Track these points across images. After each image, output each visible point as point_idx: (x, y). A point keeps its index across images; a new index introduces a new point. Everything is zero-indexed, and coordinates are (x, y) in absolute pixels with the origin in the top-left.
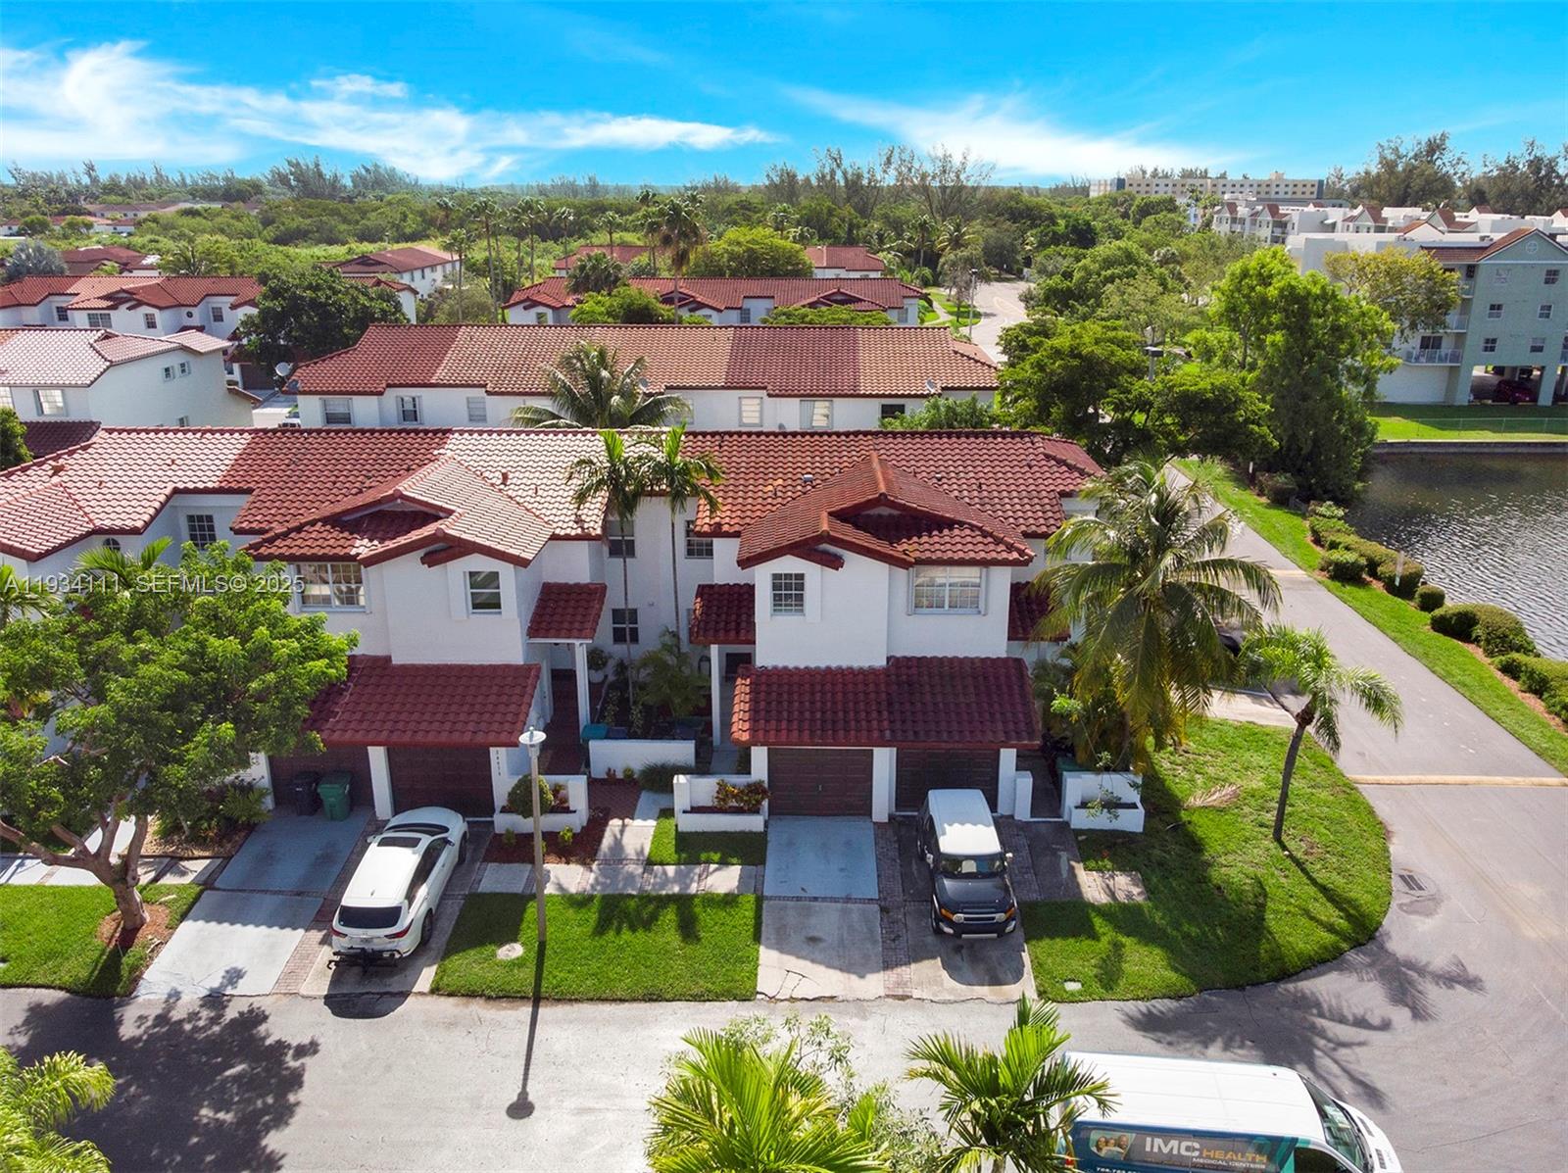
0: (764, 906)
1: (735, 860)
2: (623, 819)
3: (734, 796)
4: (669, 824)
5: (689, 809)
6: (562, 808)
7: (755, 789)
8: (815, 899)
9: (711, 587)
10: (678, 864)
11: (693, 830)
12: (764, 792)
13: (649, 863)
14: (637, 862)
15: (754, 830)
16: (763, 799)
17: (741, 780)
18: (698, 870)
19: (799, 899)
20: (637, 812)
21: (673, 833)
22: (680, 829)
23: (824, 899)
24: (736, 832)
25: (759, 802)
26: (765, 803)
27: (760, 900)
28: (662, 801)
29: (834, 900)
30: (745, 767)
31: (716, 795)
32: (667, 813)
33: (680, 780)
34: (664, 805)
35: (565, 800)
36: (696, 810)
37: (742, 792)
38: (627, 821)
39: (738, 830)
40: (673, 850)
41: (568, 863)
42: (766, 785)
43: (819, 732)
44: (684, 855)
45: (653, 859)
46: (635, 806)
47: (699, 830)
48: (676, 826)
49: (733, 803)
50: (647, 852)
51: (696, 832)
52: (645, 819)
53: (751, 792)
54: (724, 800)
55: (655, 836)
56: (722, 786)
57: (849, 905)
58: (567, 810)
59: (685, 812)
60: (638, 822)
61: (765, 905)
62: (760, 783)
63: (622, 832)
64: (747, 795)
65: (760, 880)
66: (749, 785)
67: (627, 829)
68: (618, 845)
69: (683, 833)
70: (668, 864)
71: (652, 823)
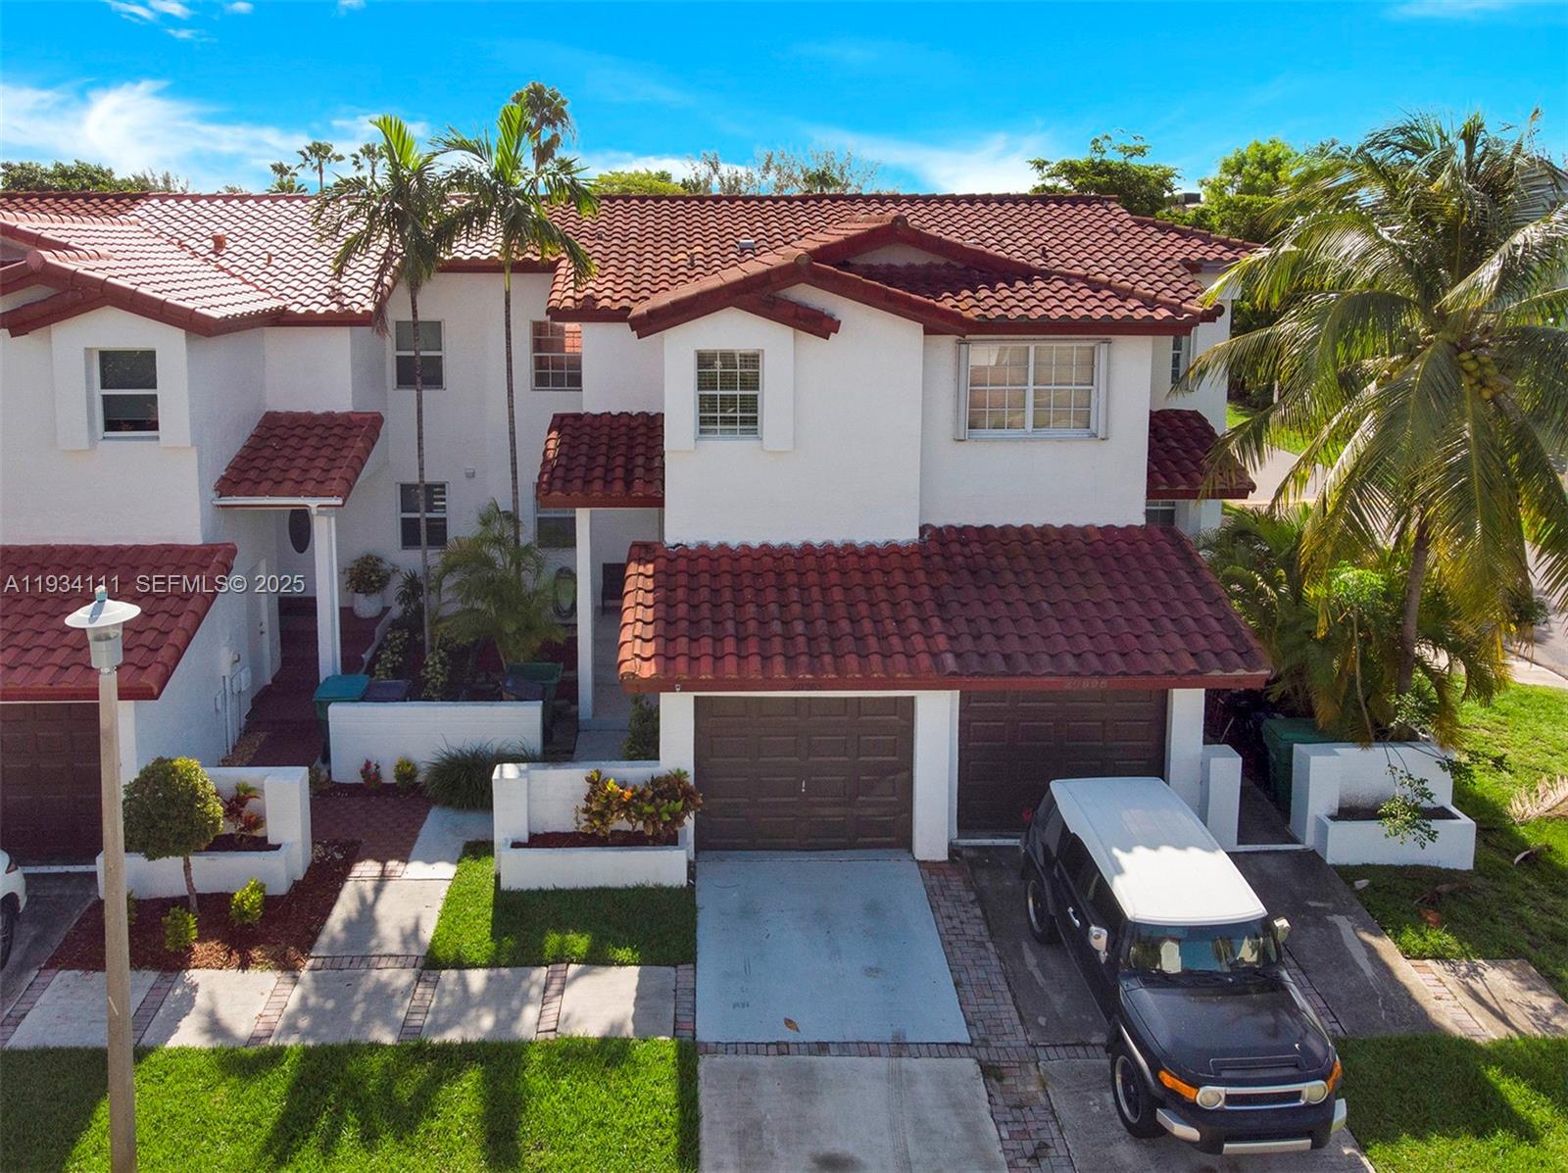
0: (701, 1069)
1: (623, 954)
2: (384, 863)
3: (625, 806)
4: (482, 871)
5: (525, 838)
6: (250, 838)
7: (668, 788)
8: (822, 1048)
9: (578, 417)
10: (493, 964)
11: (534, 886)
12: (688, 794)
13: (431, 963)
14: (401, 960)
15: (667, 883)
16: (686, 810)
17: (638, 772)
18: (540, 974)
19: (782, 1048)
20: (416, 848)
21: (490, 892)
22: (504, 885)
23: (844, 1048)
24: (627, 890)
25: (677, 819)
26: (689, 822)
27: (688, 1055)
28: (470, 826)
29: (865, 1049)
30: (646, 744)
31: (583, 805)
32: (480, 849)
33: (507, 773)
34: (475, 834)
35: (258, 821)
36: (539, 840)
37: (640, 796)
38: (392, 864)
39: (631, 884)
40: (486, 931)
41: (244, 965)
42: (691, 780)
43: (804, 659)
44: (509, 942)
45: (440, 953)
46: (415, 836)
47: (548, 885)
48: (498, 878)
49: (621, 824)
50: (428, 934)
51: (540, 890)
52: (429, 861)
53: (661, 795)
54: (601, 815)
55: (448, 901)
56: (596, 783)
57: (905, 1062)
58: (262, 845)
59: (516, 845)
60: (416, 869)
61: (704, 1065)
62: (678, 777)
63: (378, 890)
64: (652, 800)
65: (686, 1001)
66: (655, 782)
67: (390, 886)
68: (365, 920)
69: (510, 893)
70: (474, 966)
71: (446, 870)
